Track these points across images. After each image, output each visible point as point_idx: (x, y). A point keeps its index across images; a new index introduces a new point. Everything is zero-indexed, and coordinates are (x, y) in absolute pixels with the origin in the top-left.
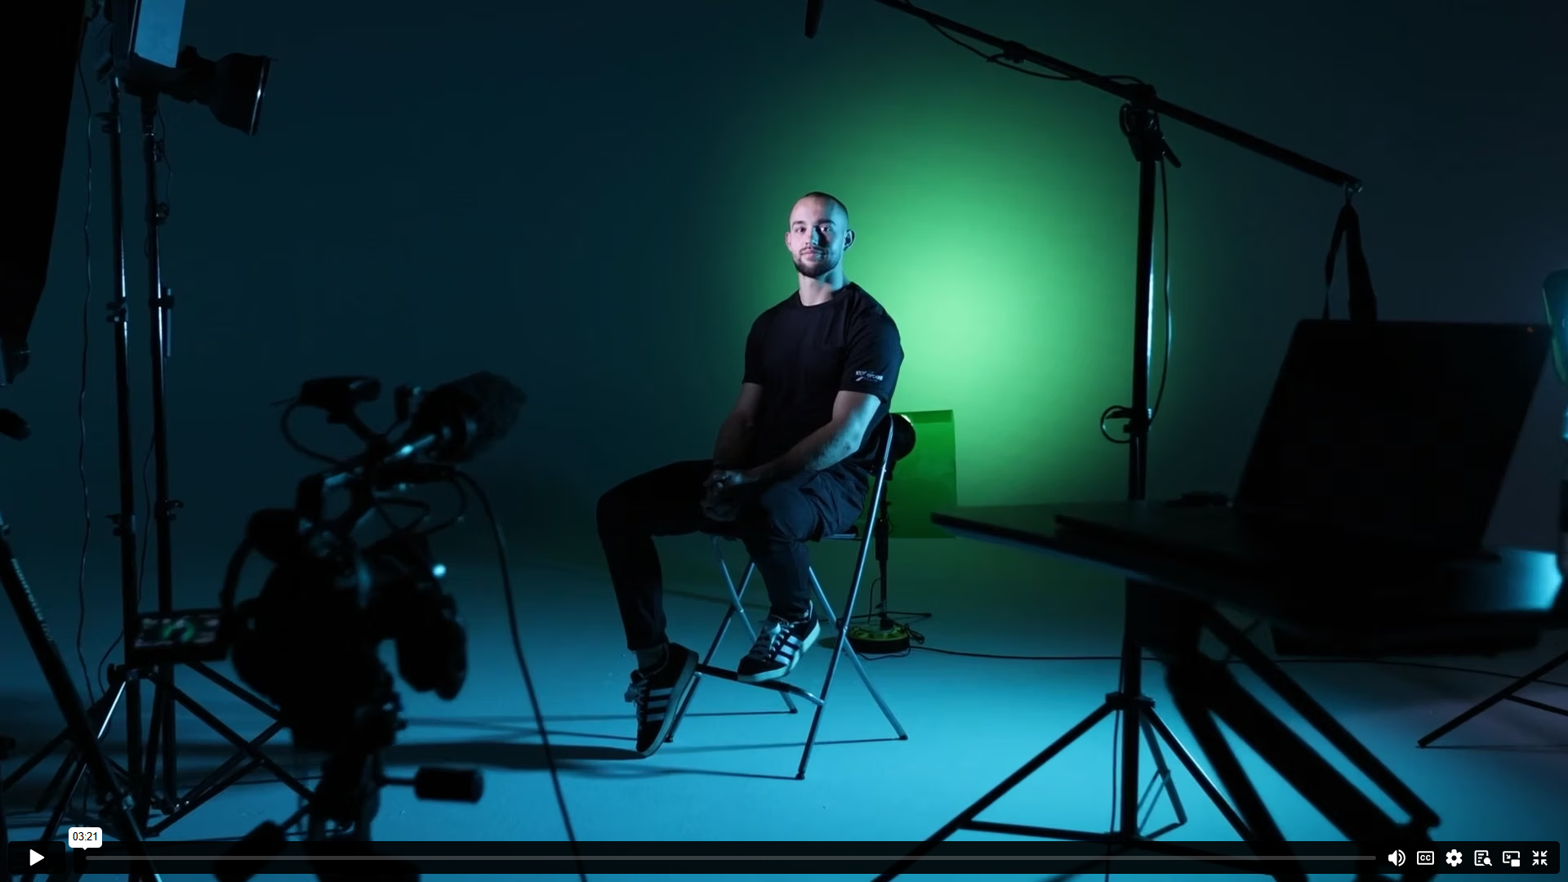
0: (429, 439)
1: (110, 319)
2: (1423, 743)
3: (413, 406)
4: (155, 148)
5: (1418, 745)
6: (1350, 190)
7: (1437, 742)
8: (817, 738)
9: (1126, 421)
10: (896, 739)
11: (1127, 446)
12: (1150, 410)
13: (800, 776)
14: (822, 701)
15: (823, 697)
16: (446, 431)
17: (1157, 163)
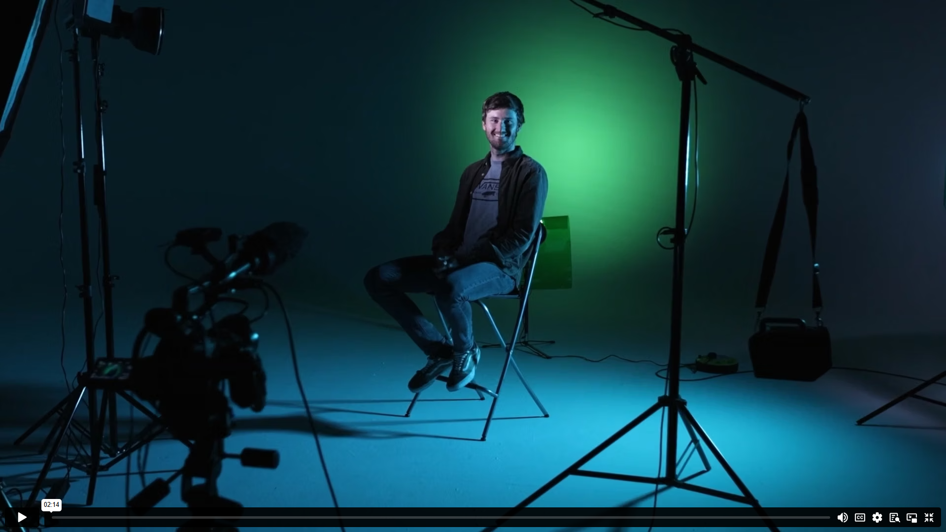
0: (246, 266)
1: (75, 171)
2: (860, 422)
3: (240, 245)
4: (99, 68)
5: (856, 423)
6: (803, 103)
7: (867, 422)
8: (494, 416)
9: (672, 236)
10: (542, 417)
11: (672, 251)
12: (686, 229)
13: (483, 439)
14: (497, 395)
15: (497, 392)
16: (257, 260)
17: (692, 82)
